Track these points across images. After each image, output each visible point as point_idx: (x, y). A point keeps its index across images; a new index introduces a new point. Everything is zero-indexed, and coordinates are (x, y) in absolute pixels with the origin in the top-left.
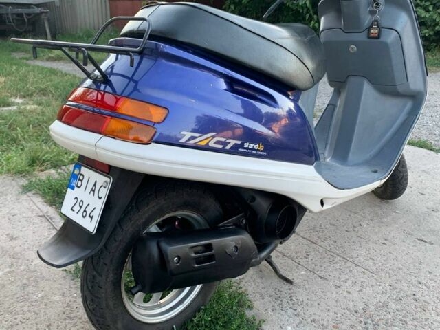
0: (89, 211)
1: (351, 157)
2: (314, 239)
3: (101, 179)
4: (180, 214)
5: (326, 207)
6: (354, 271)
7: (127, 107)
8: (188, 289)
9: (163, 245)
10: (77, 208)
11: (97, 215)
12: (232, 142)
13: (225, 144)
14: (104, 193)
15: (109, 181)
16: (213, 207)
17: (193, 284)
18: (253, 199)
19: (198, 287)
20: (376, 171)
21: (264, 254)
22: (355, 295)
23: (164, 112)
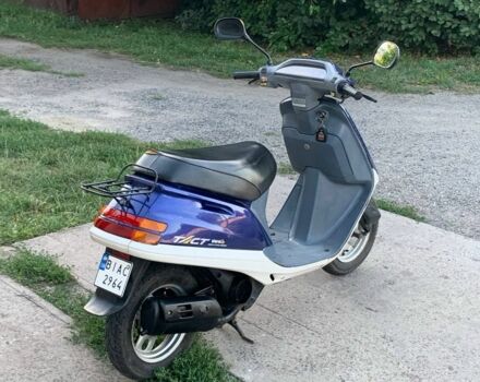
0: (117, 283)
1: (309, 237)
2: (275, 310)
3: (125, 264)
4: (168, 286)
5: (275, 281)
6: (306, 333)
7: (145, 224)
8: (176, 335)
9: (162, 304)
10: (107, 282)
11: (123, 286)
12: (204, 240)
13: (200, 241)
14: (128, 272)
15: (131, 265)
16: (191, 281)
17: (180, 332)
18: (219, 275)
19: (183, 335)
20: (327, 251)
21: (228, 317)
22: (303, 349)
23: (165, 226)
